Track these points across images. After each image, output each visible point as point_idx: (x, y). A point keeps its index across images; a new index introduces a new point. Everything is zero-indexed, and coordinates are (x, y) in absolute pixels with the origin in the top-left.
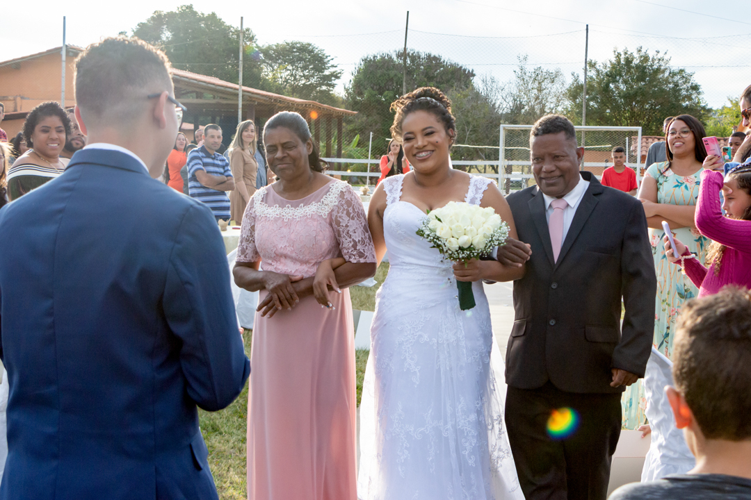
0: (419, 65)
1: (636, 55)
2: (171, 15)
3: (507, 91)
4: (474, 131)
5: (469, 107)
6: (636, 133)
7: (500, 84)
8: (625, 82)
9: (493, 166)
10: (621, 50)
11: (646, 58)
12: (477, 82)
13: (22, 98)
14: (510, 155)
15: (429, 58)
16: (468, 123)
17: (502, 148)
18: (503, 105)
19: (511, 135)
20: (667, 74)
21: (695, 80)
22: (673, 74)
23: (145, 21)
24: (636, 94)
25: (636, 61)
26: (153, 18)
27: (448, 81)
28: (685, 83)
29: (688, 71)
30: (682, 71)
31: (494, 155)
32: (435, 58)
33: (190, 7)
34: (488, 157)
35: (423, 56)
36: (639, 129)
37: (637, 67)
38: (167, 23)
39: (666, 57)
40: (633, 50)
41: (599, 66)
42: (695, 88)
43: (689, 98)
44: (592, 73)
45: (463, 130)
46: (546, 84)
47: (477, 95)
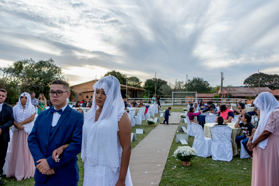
0: (157, 81)
1: (197, 78)
2: (111, 72)
3: (173, 85)
4: (168, 93)
5: (166, 88)
6: (196, 93)
7: (172, 84)
8: (195, 83)
9: (171, 99)
10: (194, 78)
11: (199, 79)
12: (168, 84)
13: (88, 89)
14: (174, 97)
15: (159, 79)
16: (166, 91)
17: (173, 96)
18: (173, 88)
19: (174, 94)
20: (203, 82)
21: (209, 83)
22: (204, 82)
23: (106, 74)
24: (197, 86)
25: (197, 80)
26: (108, 73)
27: (162, 84)
28: (206, 83)
29: (207, 81)
30: (206, 81)
31: (171, 97)
32: (160, 79)
33: (114, 71)
34: (170, 98)
35: (158, 79)
36: (197, 92)
37: (198, 81)
38: (110, 74)
39: (203, 79)
40: (197, 77)
41: (191, 80)
42: (209, 84)
43: (207, 86)
44: (189, 82)
45: (165, 93)
46: (181, 84)
47: (168, 86)
